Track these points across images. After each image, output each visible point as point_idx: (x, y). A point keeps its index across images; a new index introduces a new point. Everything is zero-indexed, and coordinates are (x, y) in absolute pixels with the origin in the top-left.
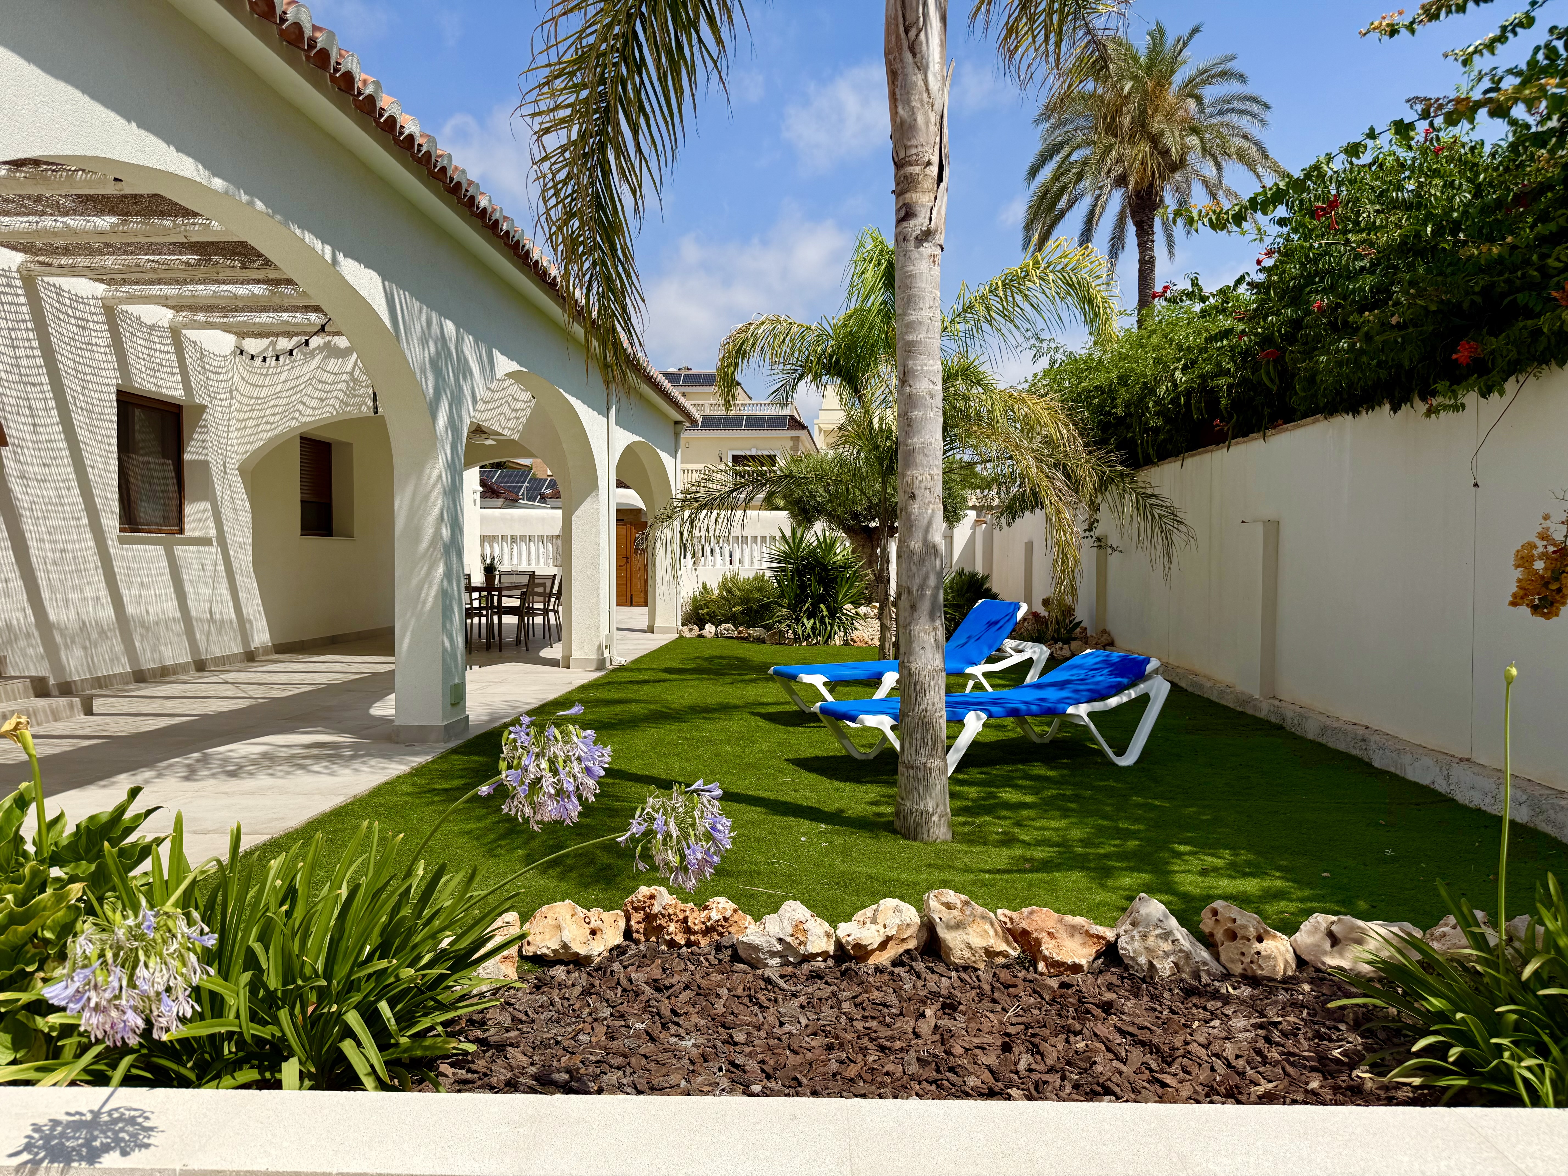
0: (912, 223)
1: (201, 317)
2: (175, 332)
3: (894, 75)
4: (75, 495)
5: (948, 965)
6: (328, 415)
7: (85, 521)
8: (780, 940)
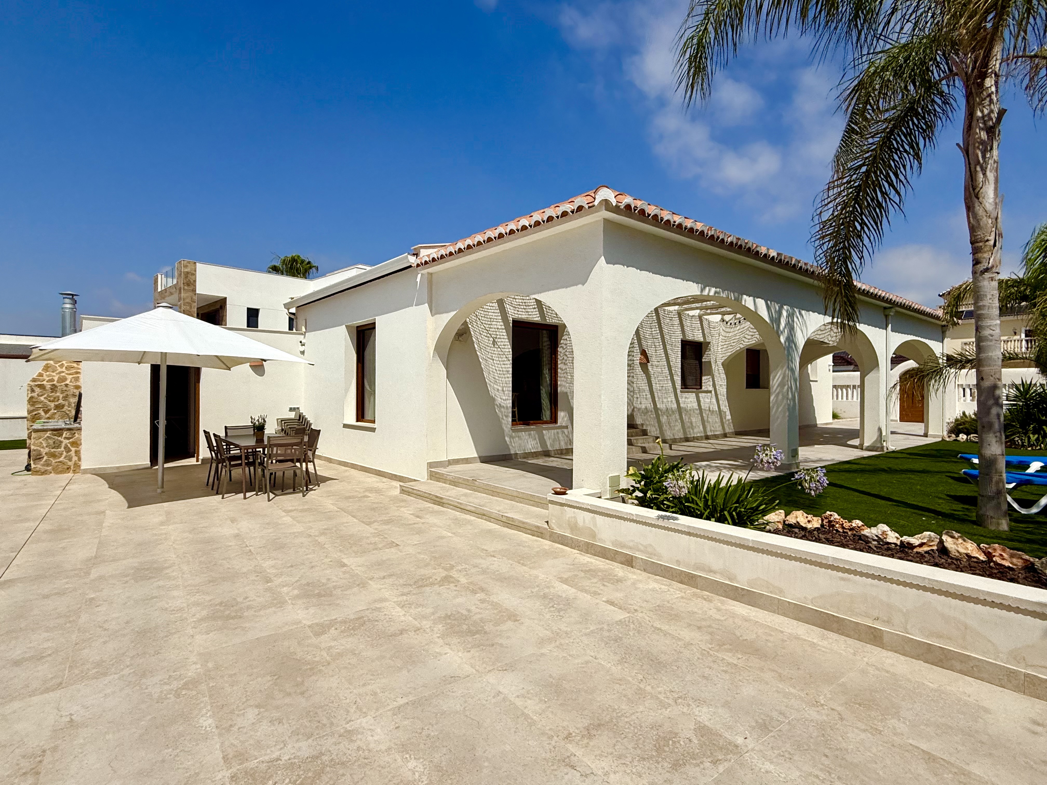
0: (978, 266)
1: (709, 311)
2: (700, 317)
3: (970, 208)
4: (666, 371)
5: (949, 556)
6: (754, 342)
7: (669, 378)
8: (877, 536)
